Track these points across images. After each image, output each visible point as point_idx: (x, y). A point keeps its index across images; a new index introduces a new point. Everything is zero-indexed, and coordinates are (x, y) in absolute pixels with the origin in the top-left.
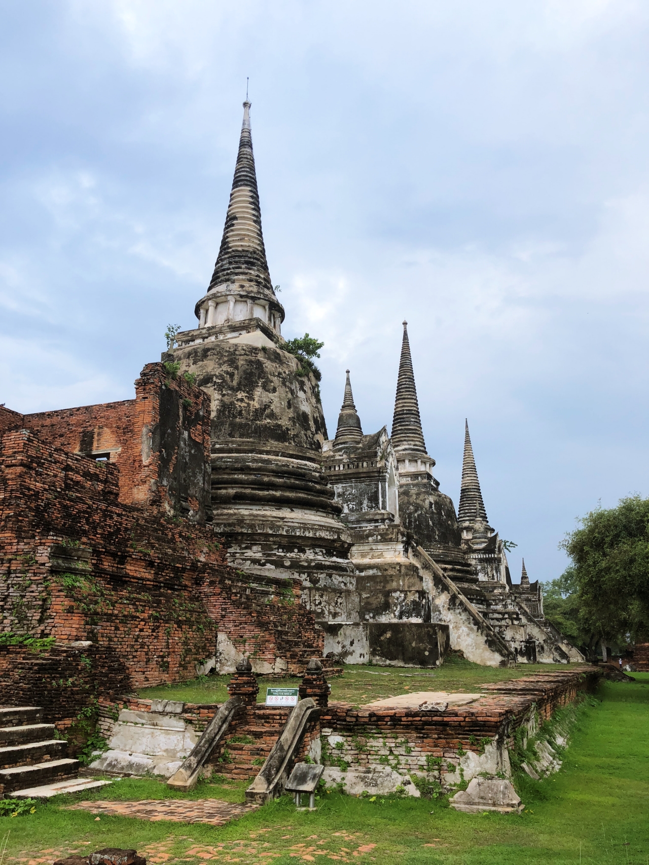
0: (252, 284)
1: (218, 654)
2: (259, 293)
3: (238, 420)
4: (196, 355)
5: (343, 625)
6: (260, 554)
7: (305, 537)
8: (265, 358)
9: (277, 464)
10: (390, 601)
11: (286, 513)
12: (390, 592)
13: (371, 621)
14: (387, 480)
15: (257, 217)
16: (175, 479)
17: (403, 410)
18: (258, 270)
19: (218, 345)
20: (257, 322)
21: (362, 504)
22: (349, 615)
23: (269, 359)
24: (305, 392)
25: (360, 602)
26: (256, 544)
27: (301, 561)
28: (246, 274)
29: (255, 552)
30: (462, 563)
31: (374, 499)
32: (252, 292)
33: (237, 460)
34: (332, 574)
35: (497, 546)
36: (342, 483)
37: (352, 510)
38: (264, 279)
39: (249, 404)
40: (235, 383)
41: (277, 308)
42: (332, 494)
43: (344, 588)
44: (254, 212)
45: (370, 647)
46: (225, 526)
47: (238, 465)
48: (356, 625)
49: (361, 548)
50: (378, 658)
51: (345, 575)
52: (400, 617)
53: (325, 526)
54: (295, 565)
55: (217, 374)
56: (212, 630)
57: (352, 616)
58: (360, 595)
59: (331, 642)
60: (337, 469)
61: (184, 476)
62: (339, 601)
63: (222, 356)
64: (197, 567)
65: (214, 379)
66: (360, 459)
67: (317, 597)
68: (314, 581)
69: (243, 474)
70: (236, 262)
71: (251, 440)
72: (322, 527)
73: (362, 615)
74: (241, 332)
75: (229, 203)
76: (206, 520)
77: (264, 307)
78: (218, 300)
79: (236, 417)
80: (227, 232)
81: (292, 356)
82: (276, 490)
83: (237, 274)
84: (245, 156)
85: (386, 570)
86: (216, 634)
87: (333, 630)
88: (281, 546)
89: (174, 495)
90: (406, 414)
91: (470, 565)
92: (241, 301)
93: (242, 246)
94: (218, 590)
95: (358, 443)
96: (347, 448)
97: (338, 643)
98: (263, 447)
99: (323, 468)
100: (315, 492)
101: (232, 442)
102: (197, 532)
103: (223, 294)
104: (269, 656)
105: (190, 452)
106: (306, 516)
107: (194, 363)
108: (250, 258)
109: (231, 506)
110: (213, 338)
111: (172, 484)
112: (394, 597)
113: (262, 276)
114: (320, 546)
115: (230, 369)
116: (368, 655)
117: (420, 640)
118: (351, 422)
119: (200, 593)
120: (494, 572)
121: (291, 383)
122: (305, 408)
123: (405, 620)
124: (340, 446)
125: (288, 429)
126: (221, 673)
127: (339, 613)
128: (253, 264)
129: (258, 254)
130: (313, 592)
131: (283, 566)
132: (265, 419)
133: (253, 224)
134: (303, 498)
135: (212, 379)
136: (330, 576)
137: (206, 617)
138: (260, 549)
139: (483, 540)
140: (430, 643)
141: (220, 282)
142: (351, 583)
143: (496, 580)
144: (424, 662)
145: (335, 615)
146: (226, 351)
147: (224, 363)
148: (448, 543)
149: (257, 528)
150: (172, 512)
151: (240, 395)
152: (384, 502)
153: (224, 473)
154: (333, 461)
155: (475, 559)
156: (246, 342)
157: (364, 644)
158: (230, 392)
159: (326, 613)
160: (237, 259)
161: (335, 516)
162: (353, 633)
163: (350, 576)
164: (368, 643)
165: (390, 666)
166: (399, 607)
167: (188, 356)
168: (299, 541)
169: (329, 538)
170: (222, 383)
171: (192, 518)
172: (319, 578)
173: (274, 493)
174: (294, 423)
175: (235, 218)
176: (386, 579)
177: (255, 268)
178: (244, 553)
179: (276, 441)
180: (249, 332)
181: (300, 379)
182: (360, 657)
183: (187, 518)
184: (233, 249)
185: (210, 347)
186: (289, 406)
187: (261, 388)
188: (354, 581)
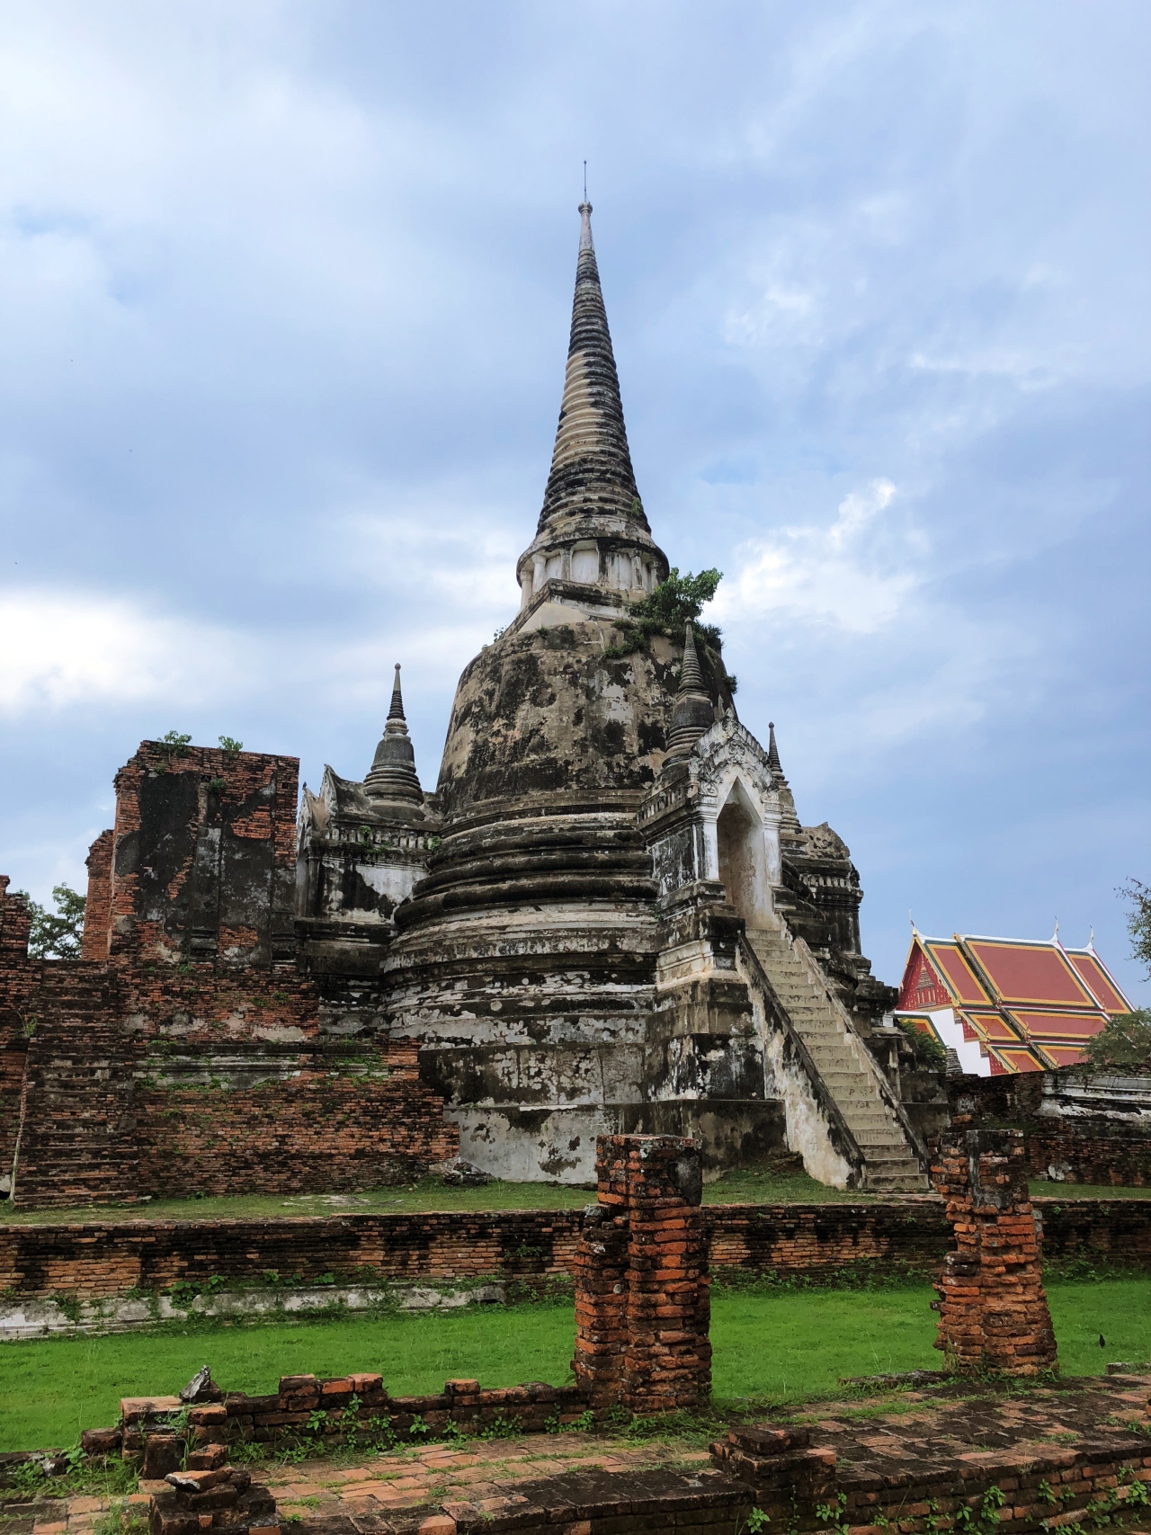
0: (573, 518)
5: (553, 1111)
6: (460, 996)
7: (537, 955)
8: (543, 647)
9: (530, 831)
10: (670, 1059)
11: (520, 916)
16: (182, 906)
20: (549, 587)
22: (609, 1091)
23: (551, 646)
24: (625, 683)
25: (643, 1065)
26: (459, 979)
27: (524, 1000)
29: (455, 994)
31: (688, 861)
33: (473, 838)
34: (579, 1016)
36: (658, 839)
37: (668, 888)
39: (506, 737)
40: (494, 707)
42: (650, 865)
46: (417, 955)
47: (470, 848)
49: (666, 960)
51: (617, 1016)
52: (678, 1090)
53: (583, 930)
54: (512, 1011)
55: (478, 698)
57: (618, 1093)
58: (642, 1051)
59: (526, 1143)
61: (207, 898)
62: (583, 1065)
65: (474, 708)
67: (532, 1063)
68: (539, 1034)
69: (469, 861)
70: (556, 491)
71: (500, 798)
72: (576, 932)
76: (274, 958)
77: (591, 552)
79: (487, 765)
87: (531, 1121)
88: (498, 977)
89: (179, 932)
93: (565, 458)
97: (542, 1145)
98: (514, 805)
101: (475, 809)
105: (227, 858)
106: (555, 917)
111: (174, 915)
115: (491, 686)
121: (591, 677)
122: (619, 713)
124: (661, 771)
125: (568, 763)
127: (583, 1088)
128: (581, 482)
130: (525, 1053)
131: (488, 1013)
132: (528, 756)
133: (593, 410)
136: (574, 1021)
138: (464, 987)
142: (630, 1029)
147: (487, 676)
150: (177, 957)
151: (498, 724)
152: (700, 864)
154: (649, 800)
158: (486, 724)
166: (676, 1069)
169: (586, 949)
171: (234, 960)
174: (584, 747)
181: (616, 663)
183: (214, 961)
186: (578, 718)
187: (528, 703)
188: (640, 1025)
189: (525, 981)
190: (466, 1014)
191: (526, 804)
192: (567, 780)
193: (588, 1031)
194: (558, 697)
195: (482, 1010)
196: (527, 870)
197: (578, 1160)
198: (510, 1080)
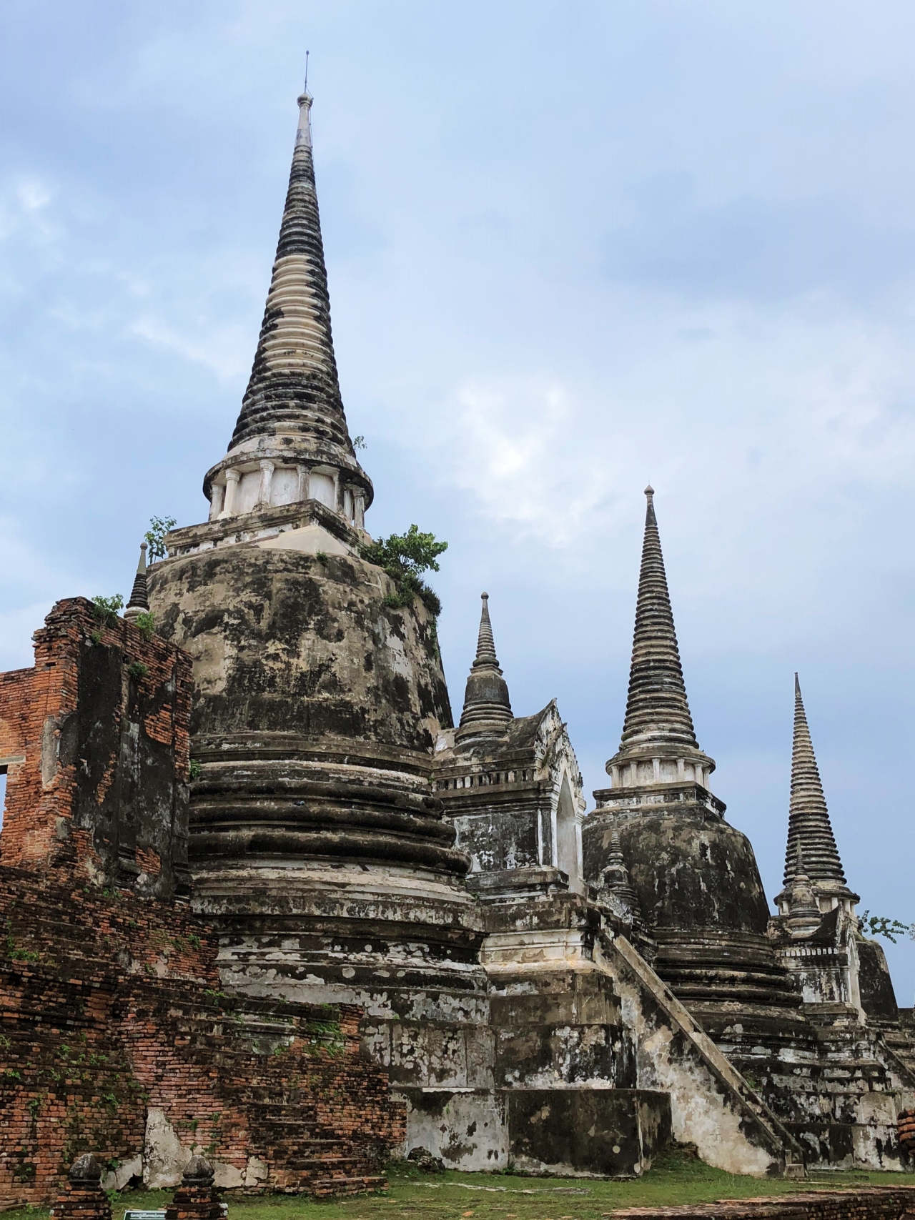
0: (309, 435)
1: (148, 1150)
2: (319, 451)
3: (266, 695)
4: (194, 574)
5: (453, 1094)
6: (297, 956)
7: (387, 921)
8: (323, 575)
9: (339, 779)
10: (553, 1046)
11: (352, 875)
12: (552, 1027)
13: (516, 1085)
14: (555, 806)
15: (321, 309)
16: (109, 815)
17: (649, 661)
18: (320, 410)
19: (235, 554)
20: (312, 508)
21: (505, 854)
22: (472, 1074)
23: (331, 576)
24: (402, 637)
25: (496, 1048)
26: (288, 937)
27: (376, 970)
28: (297, 417)
29: (288, 953)
30: (765, 966)
31: (528, 844)
32: (306, 450)
33: (261, 773)
34: (440, 993)
35: (839, 932)
36: (469, 813)
37: (486, 867)
38: (333, 426)
39: (288, 664)
40: (264, 625)
41: (356, 479)
42: (449, 836)
43: (464, 1020)
44: (315, 301)
45: (511, 1139)
46: (230, 902)
47: (263, 783)
48: (482, 1093)
49: (503, 941)
50: (524, 1158)
51: (466, 995)
52: (571, 1079)
53: (428, 900)
54: (366, 978)
55: (231, 608)
56: (136, 1104)
57: (478, 1077)
58: (496, 1034)
59: (429, 1127)
60: (459, 785)
61: (128, 808)
62: (451, 1046)
63: (242, 573)
64: (117, 984)
65: (226, 618)
66: (503, 765)
67: (405, 1040)
68: (402, 1008)
69: (271, 799)
70: (279, 396)
71: (291, 733)
72: (422, 902)
73: (498, 1073)
74: (283, 527)
75: (270, 285)
76: (176, 892)
77: (331, 479)
78: (244, 468)
79: (264, 691)
80: (265, 340)
81: (378, 569)
82: (334, 831)
83: (279, 418)
84: (299, 197)
85: (547, 984)
86: (146, 1111)
87: (433, 1104)
88: (338, 940)
89: (105, 846)
90: (655, 668)
91: (784, 971)
92: (286, 469)
93: (290, 365)
94: (151, 1029)
95: (502, 734)
96: (478, 744)
97: (443, 1129)
98: (313, 746)
99: (434, 785)
100: (412, 832)
101: (254, 738)
102: (151, 916)
103: (252, 456)
104: (238, 1154)
105: (142, 762)
106: (392, 881)
107: (191, 589)
108: (306, 387)
109: (245, 862)
110: (231, 540)
111: (102, 824)
112: (559, 1038)
113: (328, 420)
114: (417, 939)
115: (255, 599)
116: (506, 1154)
117: (604, 1123)
118: (489, 693)
119: (120, 1033)
120: (834, 984)
121: (374, 621)
122: (402, 667)
123: (579, 1083)
124: (468, 741)
125: (364, 711)
126: (151, 1186)
127: (451, 1070)
128: (311, 398)
129: (320, 380)
130: (398, 1029)
131: (340, 979)
132: (319, 692)
133: (314, 323)
134: (387, 844)
135: (222, 617)
136: (435, 997)
137: (128, 1080)
138: (297, 947)
139: (811, 919)
140: (621, 1129)
141: (249, 435)
142: (478, 1011)
143: (837, 1001)
144: (610, 1167)
145: (442, 1074)
146: (251, 565)
147: (245, 586)
148: (739, 927)
149: (291, 905)
150: (101, 878)
151: (273, 646)
152: (547, 850)
153: (236, 799)
154: (452, 770)
155: (795, 958)
156: (288, 547)
157: (498, 1132)
158: (253, 642)
159: (425, 1070)
160: (281, 390)
161: (453, 879)
162: (474, 1110)
163: (477, 998)
164: (506, 1129)
165: (546, 1175)
166: (568, 1057)
167: (180, 575)
168: (375, 929)
169: (435, 922)
170: (239, 624)
171: (144, 889)
172: (412, 1001)
173: (329, 835)
174: (377, 697)
175: (279, 314)
176: (546, 1003)
177: (315, 406)
178: (264, 954)
179: (339, 733)
180: (297, 527)
181: (393, 612)
182: (489, 1157)
183: (132, 888)
184: (274, 371)
185: (220, 557)
186: (368, 665)
187: (313, 632)
188: (485, 1007)
189: (369, 948)
190: (312, 979)
191: (329, 747)
192: (365, 730)
193: (446, 1009)
194: (346, 635)
195: (332, 975)
196: (349, 823)
197: (475, 1146)
198: (382, 1056)
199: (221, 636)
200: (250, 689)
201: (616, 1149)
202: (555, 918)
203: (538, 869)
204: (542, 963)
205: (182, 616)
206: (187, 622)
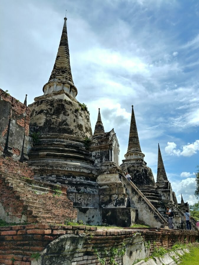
2: (66, 82)
3: (52, 126)
4: (38, 103)
9: (67, 143)
10: (112, 199)
11: (68, 162)
12: (112, 195)
13: (104, 208)
14: (113, 149)
15: (68, 56)
17: (133, 136)
20: (64, 91)
21: (102, 159)
24: (82, 117)
25: (99, 200)
27: (73, 181)
28: (62, 75)
30: (155, 192)
32: (63, 81)
35: (169, 186)
38: (69, 78)
39: (57, 120)
40: (52, 112)
41: (74, 88)
43: (92, 193)
44: (66, 55)
45: (102, 219)
47: (50, 143)
48: (96, 209)
50: (105, 224)
52: (116, 206)
55: (45, 109)
59: (83, 216)
60: (93, 146)
61: (11, 138)
62: (89, 198)
63: (48, 102)
65: (44, 111)
66: (102, 141)
67: (79, 197)
68: (78, 190)
71: (57, 133)
73: (100, 205)
74: (57, 95)
75: (58, 52)
76: (23, 160)
77: (68, 87)
78: (51, 85)
80: (56, 62)
82: (65, 153)
83: (58, 75)
84: (64, 36)
85: (111, 186)
87: (84, 211)
88: (64, 175)
89: (4, 146)
90: (134, 138)
91: (158, 193)
92: (59, 85)
93: (61, 66)
95: (102, 135)
96: (97, 137)
98: (61, 136)
100: (82, 154)
101: (49, 134)
102: (16, 163)
103: (52, 82)
104: (19, 214)
105: (16, 130)
107: (37, 106)
108: (64, 70)
109: (45, 159)
111: (3, 141)
112: (113, 197)
114: (82, 176)
115: (50, 107)
116: (101, 223)
117: (123, 215)
118: (100, 128)
120: (168, 196)
123: (118, 207)
124: (95, 137)
127: (89, 204)
128: (65, 72)
129: (67, 69)
133: (66, 59)
134: (77, 156)
136: (86, 188)
139: (163, 184)
140: (128, 217)
141: (52, 78)
143: (168, 199)
144: (125, 226)
145: (87, 205)
146: (50, 101)
149: (54, 167)
150: (2, 153)
151: (54, 117)
152: (111, 158)
154: (92, 143)
155: (160, 191)
156: (58, 98)
157: (99, 218)
159: (83, 204)
161: (91, 164)
162: (94, 213)
163: (95, 189)
164: (101, 217)
166: (115, 201)
168: (73, 173)
169: (87, 172)
170: (47, 112)
171: (15, 158)
172: (81, 189)
174: (76, 127)
175: (60, 57)
176: (111, 190)
177: (66, 74)
178: (48, 178)
179: (67, 134)
180: (60, 95)
181: (80, 112)
182: (97, 223)
183: (11, 157)
184: (58, 67)
186: (74, 121)
187: (62, 114)
188: (97, 191)
189: (71, 177)
190: (58, 183)
191: (65, 136)
192: (73, 134)
193: (88, 191)
194: (70, 115)
195: (63, 182)
197: (94, 221)
199: (43, 115)
200: (49, 125)
201: (126, 221)
202: (113, 172)
203: (109, 162)
204: (110, 182)
205: (35, 111)
206: (36, 112)
